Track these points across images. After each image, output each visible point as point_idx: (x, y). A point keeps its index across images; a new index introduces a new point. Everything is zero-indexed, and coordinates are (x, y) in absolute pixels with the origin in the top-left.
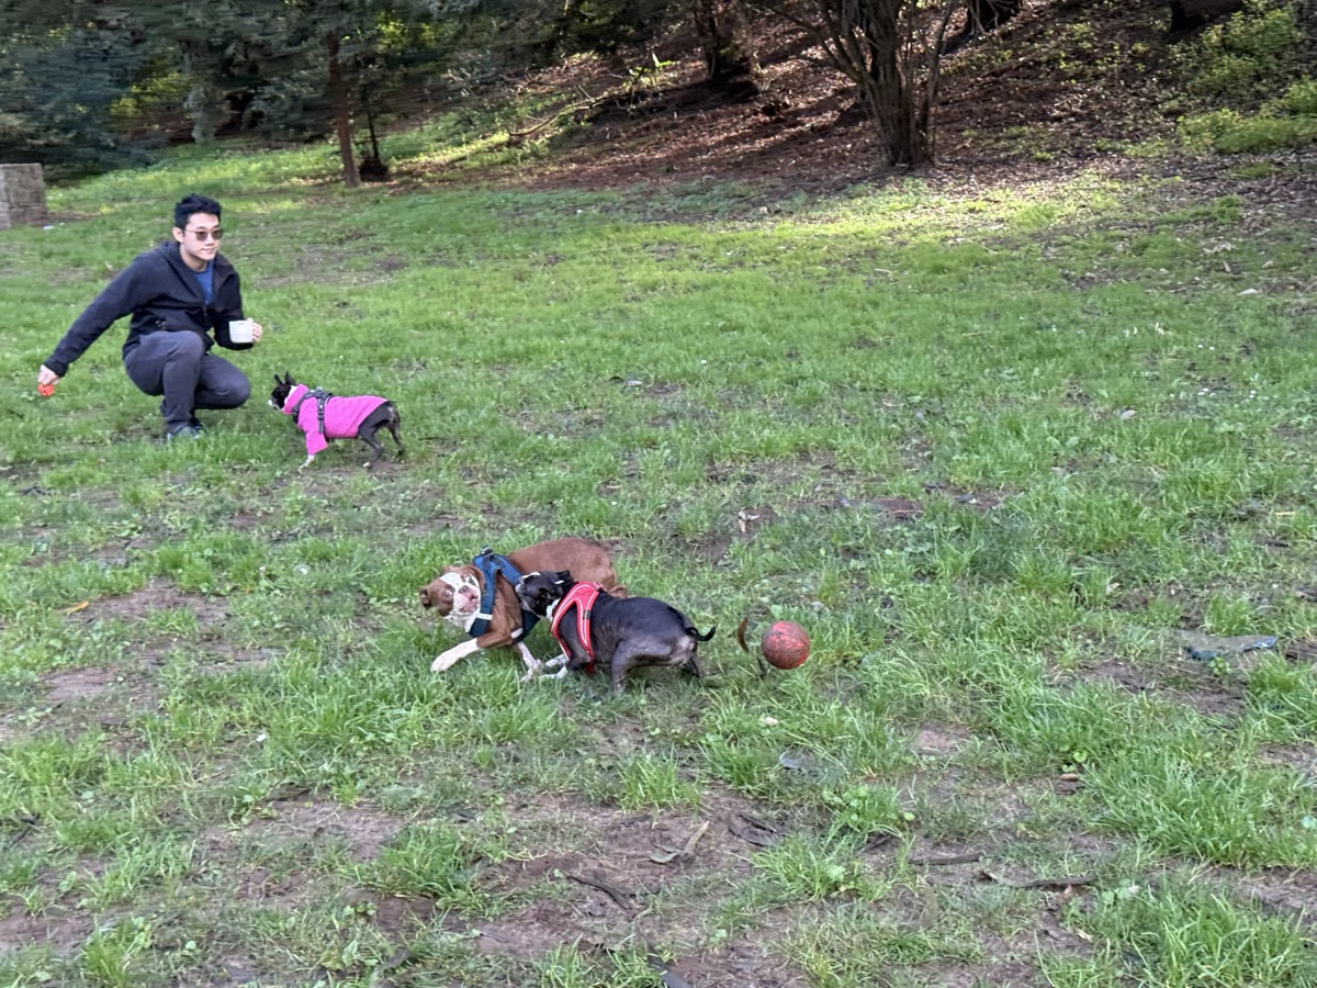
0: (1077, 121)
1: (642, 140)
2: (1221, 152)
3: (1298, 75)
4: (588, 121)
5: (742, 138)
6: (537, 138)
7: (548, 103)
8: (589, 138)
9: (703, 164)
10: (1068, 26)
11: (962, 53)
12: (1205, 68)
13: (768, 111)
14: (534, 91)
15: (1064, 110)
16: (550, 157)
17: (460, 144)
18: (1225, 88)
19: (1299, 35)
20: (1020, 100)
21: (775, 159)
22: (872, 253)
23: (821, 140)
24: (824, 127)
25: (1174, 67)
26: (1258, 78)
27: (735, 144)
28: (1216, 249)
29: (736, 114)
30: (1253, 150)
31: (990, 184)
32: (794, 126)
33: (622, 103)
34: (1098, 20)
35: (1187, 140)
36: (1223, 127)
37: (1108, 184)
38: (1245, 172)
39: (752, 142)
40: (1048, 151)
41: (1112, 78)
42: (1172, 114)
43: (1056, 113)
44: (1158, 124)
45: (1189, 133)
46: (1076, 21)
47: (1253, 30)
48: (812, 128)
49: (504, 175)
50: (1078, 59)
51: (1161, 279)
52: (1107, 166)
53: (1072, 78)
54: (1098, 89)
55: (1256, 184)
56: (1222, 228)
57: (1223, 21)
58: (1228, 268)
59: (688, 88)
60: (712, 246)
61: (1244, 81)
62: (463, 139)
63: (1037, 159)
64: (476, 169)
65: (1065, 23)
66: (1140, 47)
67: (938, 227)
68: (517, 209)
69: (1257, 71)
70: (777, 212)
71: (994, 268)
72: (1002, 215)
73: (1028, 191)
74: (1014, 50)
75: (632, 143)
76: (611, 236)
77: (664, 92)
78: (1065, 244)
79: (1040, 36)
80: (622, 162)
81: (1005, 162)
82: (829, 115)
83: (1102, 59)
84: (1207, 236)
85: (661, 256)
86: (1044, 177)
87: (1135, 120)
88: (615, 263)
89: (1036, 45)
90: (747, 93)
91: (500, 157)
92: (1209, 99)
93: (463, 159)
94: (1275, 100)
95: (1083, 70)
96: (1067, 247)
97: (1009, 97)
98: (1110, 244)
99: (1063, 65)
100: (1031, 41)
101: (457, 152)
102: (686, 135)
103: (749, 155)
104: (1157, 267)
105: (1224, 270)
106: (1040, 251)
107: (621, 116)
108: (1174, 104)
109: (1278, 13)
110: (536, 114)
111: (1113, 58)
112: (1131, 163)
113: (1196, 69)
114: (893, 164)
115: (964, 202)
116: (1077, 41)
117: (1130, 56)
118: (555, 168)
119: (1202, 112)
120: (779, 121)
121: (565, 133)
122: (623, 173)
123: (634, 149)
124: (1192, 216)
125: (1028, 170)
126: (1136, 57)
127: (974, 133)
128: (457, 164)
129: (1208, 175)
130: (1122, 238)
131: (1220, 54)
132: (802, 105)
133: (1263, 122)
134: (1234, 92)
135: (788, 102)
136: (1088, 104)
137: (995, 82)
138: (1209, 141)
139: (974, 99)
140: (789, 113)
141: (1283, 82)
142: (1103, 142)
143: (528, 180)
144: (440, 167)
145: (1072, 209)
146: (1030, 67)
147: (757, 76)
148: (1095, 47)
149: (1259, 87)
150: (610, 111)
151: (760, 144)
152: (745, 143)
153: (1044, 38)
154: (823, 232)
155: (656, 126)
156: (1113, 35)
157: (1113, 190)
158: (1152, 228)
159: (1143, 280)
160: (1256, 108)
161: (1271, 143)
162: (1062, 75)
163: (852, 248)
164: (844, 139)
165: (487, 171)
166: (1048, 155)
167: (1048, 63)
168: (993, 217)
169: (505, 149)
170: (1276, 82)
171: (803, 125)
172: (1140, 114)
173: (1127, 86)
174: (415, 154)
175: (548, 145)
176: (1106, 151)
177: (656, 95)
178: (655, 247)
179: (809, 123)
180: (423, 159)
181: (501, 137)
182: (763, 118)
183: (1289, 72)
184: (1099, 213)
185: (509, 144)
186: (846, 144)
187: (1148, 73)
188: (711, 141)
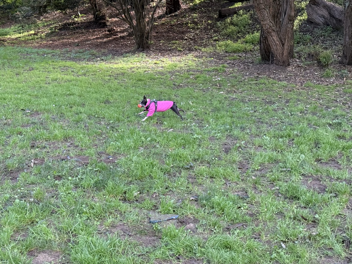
0: (191, 40)
1: (72, 36)
2: (226, 52)
3: (249, 33)
4: (58, 29)
5: (101, 38)
6: (43, 33)
7: (48, 23)
8: (58, 34)
9: (88, 44)
10: (192, 14)
11: (163, 19)
12: (226, 29)
13: (109, 31)
14: (45, 20)
15: (188, 37)
16: (45, 39)
17: (20, 33)
18: (230, 35)
19: (250, 22)
20: (177, 33)
21: (108, 45)
22: (123, 74)
23: (122, 40)
24: (123, 37)
25: (218, 28)
26: (239, 32)
27: (98, 39)
28: (216, 79)
29: (100, 31)
30: (235, 52)
31: (163, 56)
32: (115, 36)
33: (69, 25)
34: (200, 13)
35: (218, 48)
36: (228, 45)
37: (194, 59)
38: (231, 58)
39: (103, 39)
40: (182, 48)
41: (202, 30)
42: (215, 40)
43: (186, 38)
44: (212, 43)
45: (219, 46)
46: (194, 13)
47: (239, 20)
48: (120, 37)
49: (30, 43)
50: (193, 23)
51: (200, 87)
52: (196, 53)
53: (191, 28)
54: (197, 32)
55: (232, 62)
56: (220, 73)
57: (231, 16)
58: (218, 85)
59: (88, 22)
60: (79, 68)
61: (235, 33)
62: (21, 32)
63: (178, 50)
64: (23, 41)
65: (191, 13)
66: (209, 21)
67: (144, 68)
68: (27, 53)
69: (238, 31)
70: (102, 60)
71: (156, 81)
72: (163, 65)
73: (173, 59)
74: (177, 20)
75: (69, 37)
76: (51, 64)
77: (81, 23)
78: (177, 75)
79: (184, 17)
80: (65, 42)
81: (170, 50)
82: (125, 33)
83: (200, 24)
84: (215, 75)
85: (63, 71)
86: (179, 55)
87: (206, 41)
88: (49, 72)
89: (183, 19)
90: (104, 25)
91: (31, 38)
92: (225, 37)
93: (20, 37)
94: (242, 39)
95: (194, 27)
96: (178, 76)
97: (174, 32)
98: (189, 76)
99: (189, 25)
100: (182, 18)
101: (19, 35)
102: (85, 36)
103: (101, 43)
104: (200, 84)
105: (217, 86)
106: (170, 76)
107: (68, 29)
108: (217, 38)
109: (246, 15)
110: (44, 26)
111: (202, 24)
112: (202, 53)
113: (223, 29)
114: (138, 48)
115: (155, 61)
116: (194, 19)
117: (207, 24)
118: (46, 42)
119: (224, 41)
120: (112, 34)
121: (51, 32)
122: (64, 45)
123: (69, 39)
124: (213, 69)
125: (175, 53)
126: (208, 24)
127: (163, 41)
128: (18, 39)
129: (222, 58)
130: (193, 74)
131: (230, 25)
132: (119, 30)
133: (238, 45)
134: (232, 36)
135: (115, 29)
136: (194, 36)
137: (171, 28)
138: (224, 49)
139: (165, 32)
140: (114, 32)
141: (245, 34)
142: (196, 47)
143: (37, 45)
144: (13, 39)
145: (183, 65)
146: (181, 25)
147: (108, 21)
148: (198, 21)
149: (239, 35)
150: (65, 27)
151: (105, 40)
152: (101, 39)
153: (185, 17)
154: (112, 67)
155: (77, 32)
156: (204, 18)
157: (195, 61)
158: (201, 72)
159: (195, 87)
160: (237, 41)
161: (239, 50)
162: (189, 28)
163: (118, 72)
164: (128, 40)
165: (26, 42)
166: (181, 49)
167: (186, 24)
168: (161, 66)
169: (32, 35)
170: (243, 34)
171: (118, 35)
172: (207, 40)
173: (205, 32)
174: (6, 35)
175: (45, 35)
176: (197, 49)
177: (79, 24)
178: (62, 68)
179: (120, 35)
180: (8, 36)
181: (32, 32)
182: (107, 33)
183: (247, 32)
184: (189, 67)
185: (34, 34)
186: (128, 42)
187: (211, 29)
188: (92, 38)
